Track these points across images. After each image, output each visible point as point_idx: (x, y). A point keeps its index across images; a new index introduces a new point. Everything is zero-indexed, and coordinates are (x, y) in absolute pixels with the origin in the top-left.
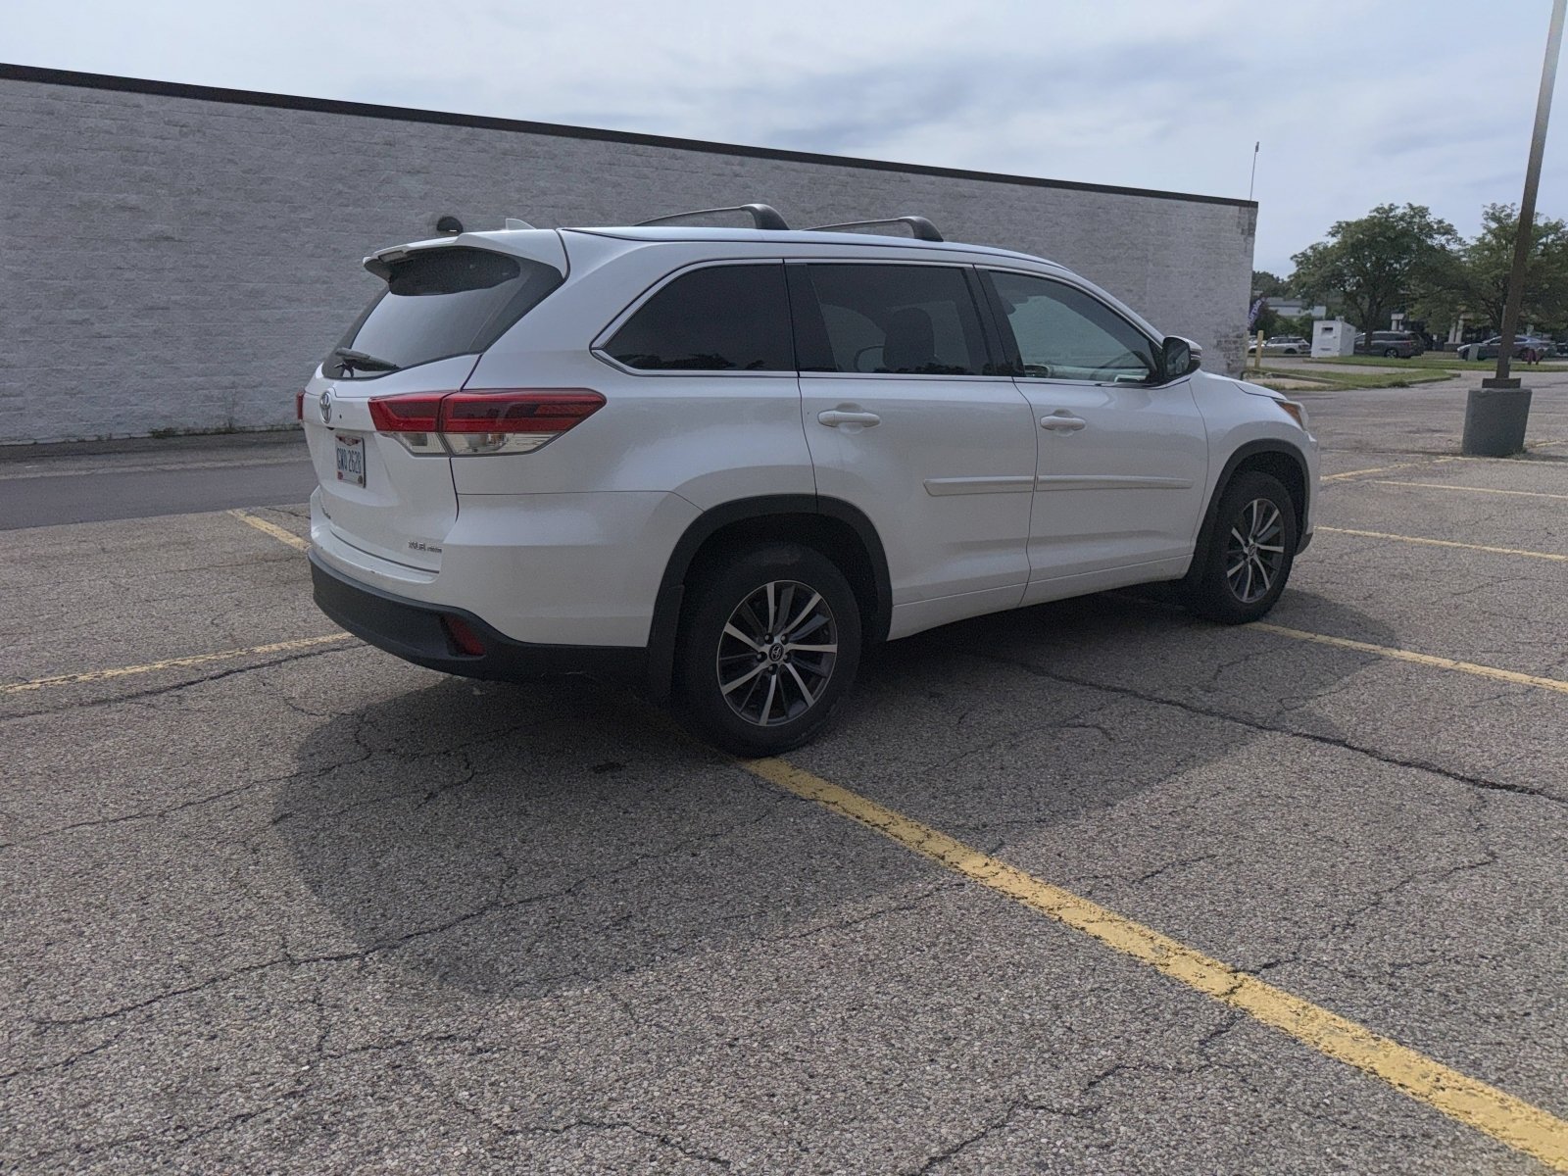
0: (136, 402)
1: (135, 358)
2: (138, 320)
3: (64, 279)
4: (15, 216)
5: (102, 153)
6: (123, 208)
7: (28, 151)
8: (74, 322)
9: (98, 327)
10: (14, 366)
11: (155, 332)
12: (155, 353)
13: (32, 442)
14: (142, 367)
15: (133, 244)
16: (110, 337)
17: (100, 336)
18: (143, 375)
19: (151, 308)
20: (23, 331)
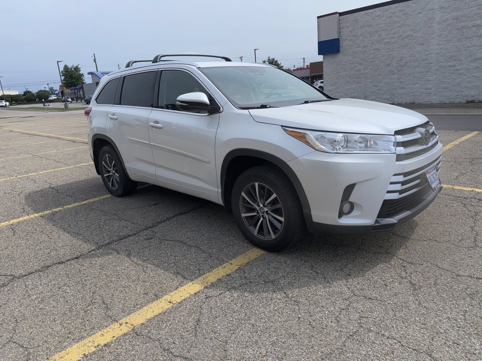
0: (464, 91)
1: (467, 76)
2: (471, 64)
3: (451, 53)
4: (441, 35)
5: (471, 9)
6: (474, 26)
7: (449, 14)
8: (450, 66)
9: (458, 67)
10: (431, 81)
11: (476, 67)
12: (474, 74)
13: (431, 103)
14: (468, 79)
15: (475, 38)
16: (460, 70)
17: (457, 70)
18: (469, 82)
19: (476, 59)
20: (436, 70)
